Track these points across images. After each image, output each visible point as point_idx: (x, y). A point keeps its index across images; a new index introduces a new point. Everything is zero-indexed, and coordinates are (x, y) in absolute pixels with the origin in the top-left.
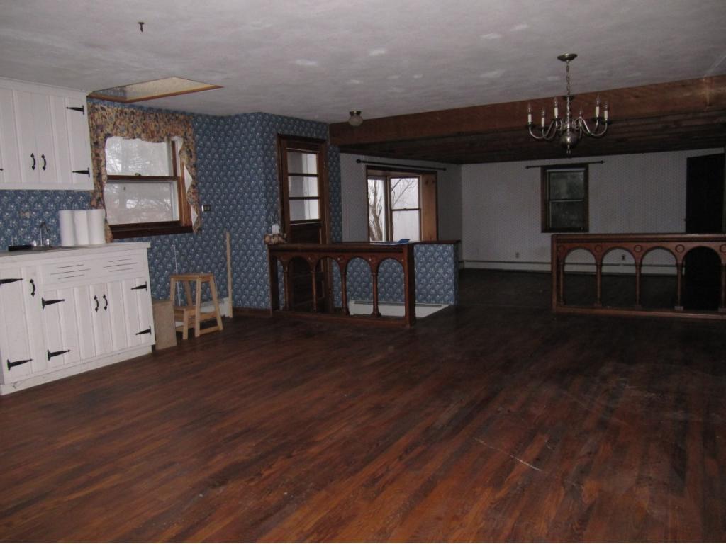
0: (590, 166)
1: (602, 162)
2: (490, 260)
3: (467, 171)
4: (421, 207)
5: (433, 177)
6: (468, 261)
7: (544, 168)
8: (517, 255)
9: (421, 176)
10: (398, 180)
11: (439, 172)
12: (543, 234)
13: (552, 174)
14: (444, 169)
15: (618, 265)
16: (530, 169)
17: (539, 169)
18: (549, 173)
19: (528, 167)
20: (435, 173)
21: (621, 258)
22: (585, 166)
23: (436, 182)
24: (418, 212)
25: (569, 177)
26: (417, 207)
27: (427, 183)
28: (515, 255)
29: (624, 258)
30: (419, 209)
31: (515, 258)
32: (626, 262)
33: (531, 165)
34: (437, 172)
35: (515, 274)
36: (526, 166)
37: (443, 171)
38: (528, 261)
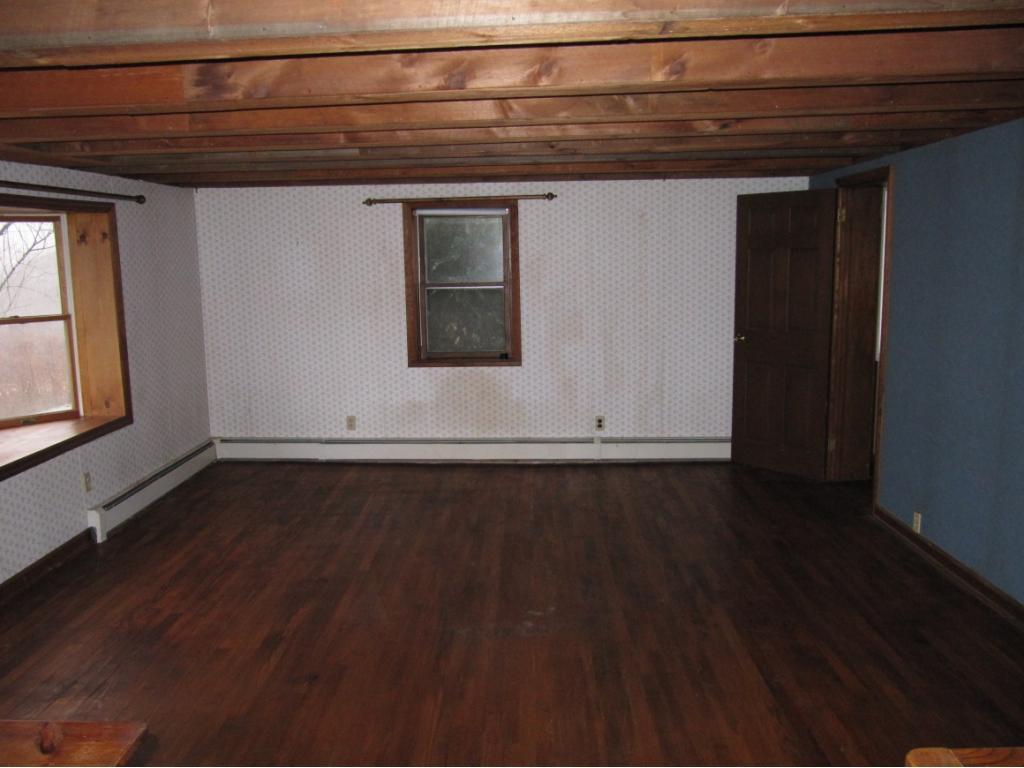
0: (522, 204)
1: (550, 196)
2: (283, 435)
3: (208, 202)
4: (71, 310)
5: (102, 223)
6: (224, 441)
7: (411, 205)
8: (351, 423)
9: (64, 217)
10: (4, 224)
11: (121, 207)
12: (411, 369)
13: (427, 221)
14: (140, 199)
15: (590, 441)
16: (374, 206)
17: (399, 206)
18: (422, 217)
19: (370, 202)
20: (109, 209)
21: (595, 423)
22: (510, 204)
23: (112, 234)
24: (61, 324)
25: (468, 231)
26: (58, 311)
27: (83, 238)
28: (345, 423)
29: (600, 423)
30: (65, 317)
31: (345, 430)
32: (606, 433)
33: (377, 197)
34: (113, 205)
35: (352, 474)
36: (365, 199)
37: (134, 203)
38: (379, 436)
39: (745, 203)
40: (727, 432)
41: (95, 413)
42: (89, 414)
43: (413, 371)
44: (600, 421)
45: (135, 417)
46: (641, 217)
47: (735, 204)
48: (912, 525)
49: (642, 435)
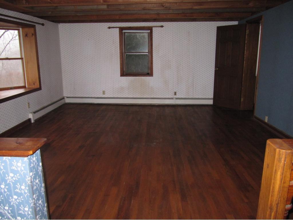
0: (154, 29)
1: (162, 26)
2: (84, 96)
3: (63, 28)
4: (23, 57)
5: (31, 30)
6: (67, 97)
7: (121, 29)
8: (104, 93)
9: (21, 29)
10: (4, 31)
11: (38, 27)
12: (121, 77)
13: (126, 34)
14: (43, 25)
15: (172, 99)
16: (111, 29)
17: (118, 29)
18: (125, 33)
19: (109, 28)
20: (34, 27)
21: (174, 94)
22: (150, 29)
23: (35, 34)
24: (20, 60)
25: (138, 37)
26: (20, 57)
27: (26, 35)
28: (102, 93)
29: (175, 94)
30: (21, 59)
31: (102, 95)
32: (177, 96)
33: (112, 26)
34: (35, 25)
35: (104, 107)
36: (108, 27)
37: (41, 26)
38: (112, 97)
39: (219, 29)
40: (212, 97)
41: (31, 87)
42: (29, 87)
43: (122, 78)
44: (175, 93)
45: (42, 88)
46: (188, 33)
47: (216, 29)
48: (265, 120)
49: (187, 97)
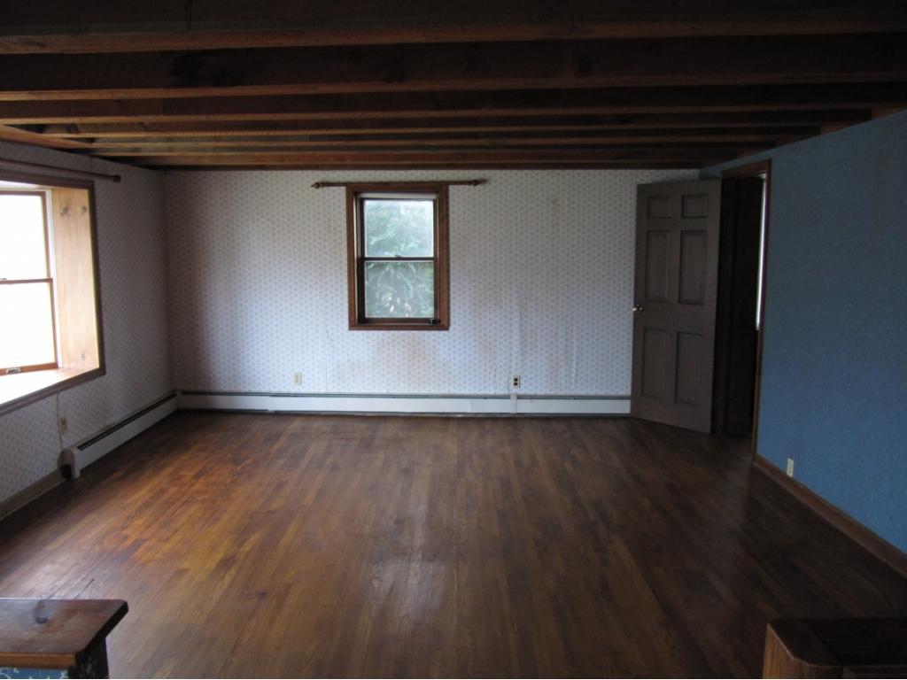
0: (452, 189)
2: (237, 389)
4: (53, 275)
6: (185, 393)
7: (353, 189)
8: (298, 378)
9: (49, 192)
11: (100, 185)
13: (367, 203)
14: (117, 178)
15: (507, 397)
16: (321, 189)
17: (344, 188)
18: (363, 199)
19: (318, 185)
20: (89, 186)
21: (512, 382)
22: (441, 189)
23: (91, 208)
24: (46, 285)
25: (402, 212)
26: (45, 277)
27: (66, 210)
28: (293, 379)
29: (516, 381)
30: (49, 280)
31: (293, 385)
32: (522, 391)
33: (325, 181)
34: (93, 183)
35: (297, 424)
36: (313, 182)
37: (110, 182)
38: (323, 391)
39: (642, 189)
40: (627, 391)
41: (72, 365)
42: (66, 366)
43: (353, 334)
44: (516, 380)
45: (107, 369)
46: (553, 202)
47: (635, 192)
48: (786, 470)
49: (553, 393)
